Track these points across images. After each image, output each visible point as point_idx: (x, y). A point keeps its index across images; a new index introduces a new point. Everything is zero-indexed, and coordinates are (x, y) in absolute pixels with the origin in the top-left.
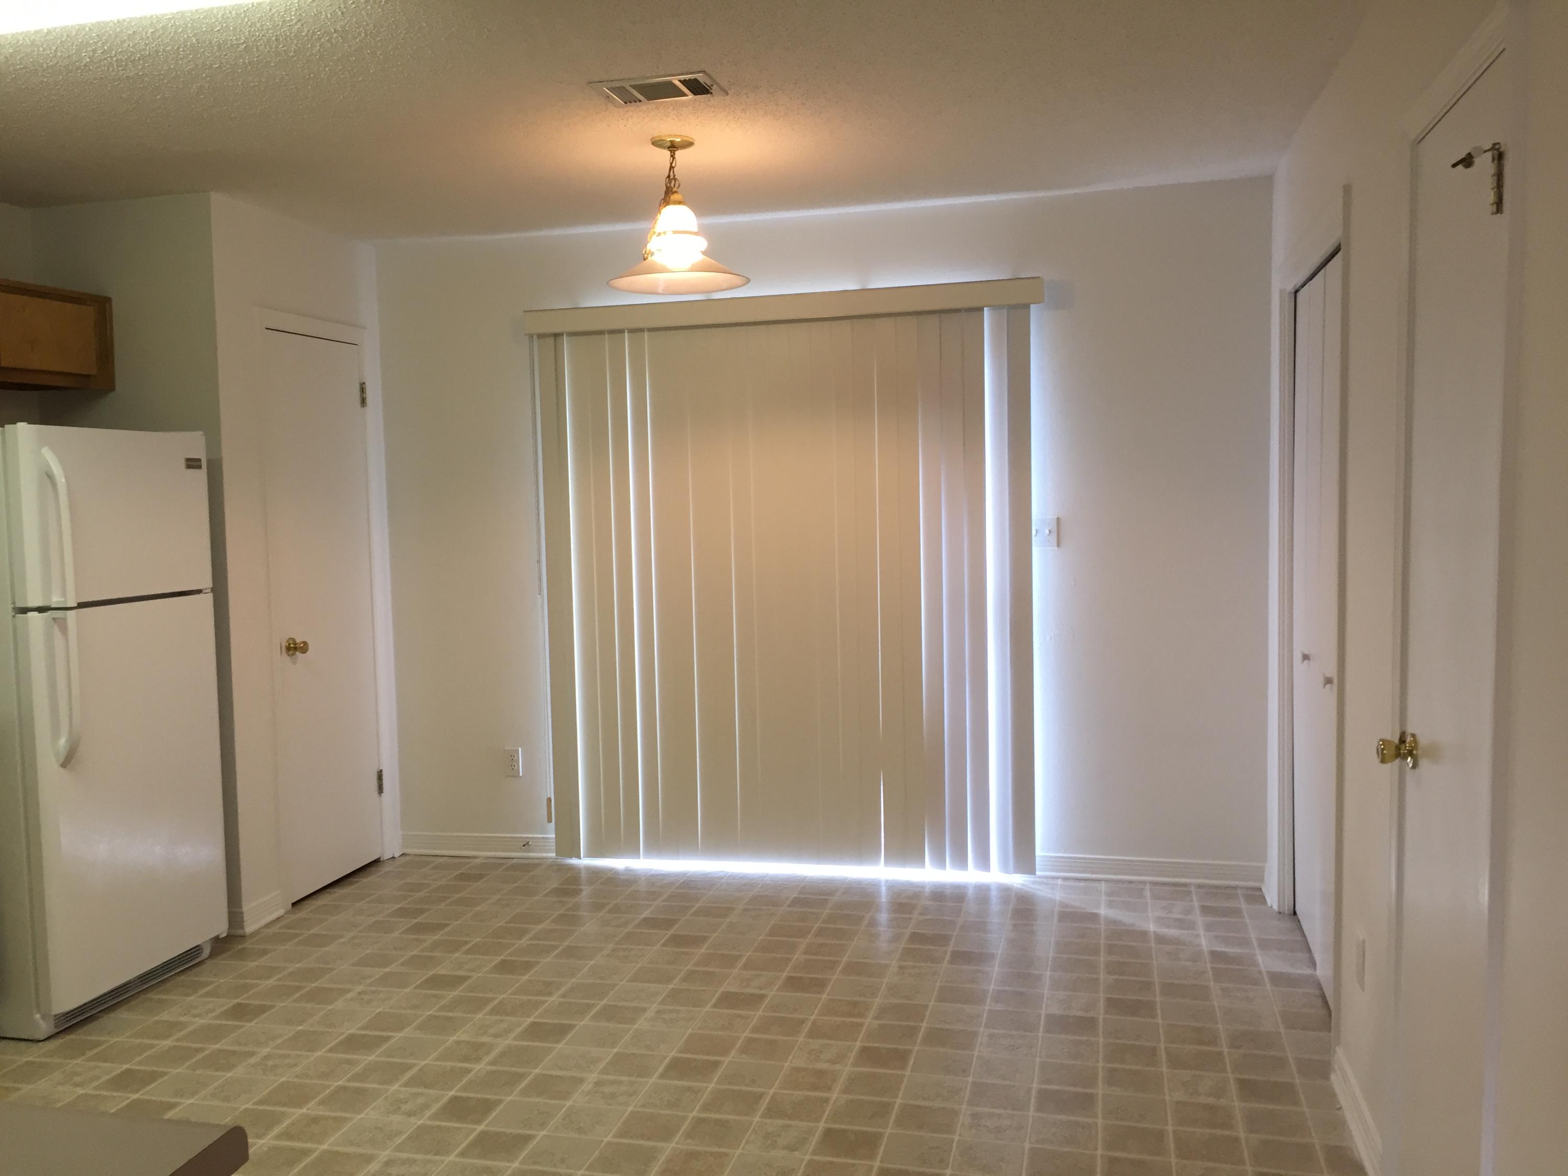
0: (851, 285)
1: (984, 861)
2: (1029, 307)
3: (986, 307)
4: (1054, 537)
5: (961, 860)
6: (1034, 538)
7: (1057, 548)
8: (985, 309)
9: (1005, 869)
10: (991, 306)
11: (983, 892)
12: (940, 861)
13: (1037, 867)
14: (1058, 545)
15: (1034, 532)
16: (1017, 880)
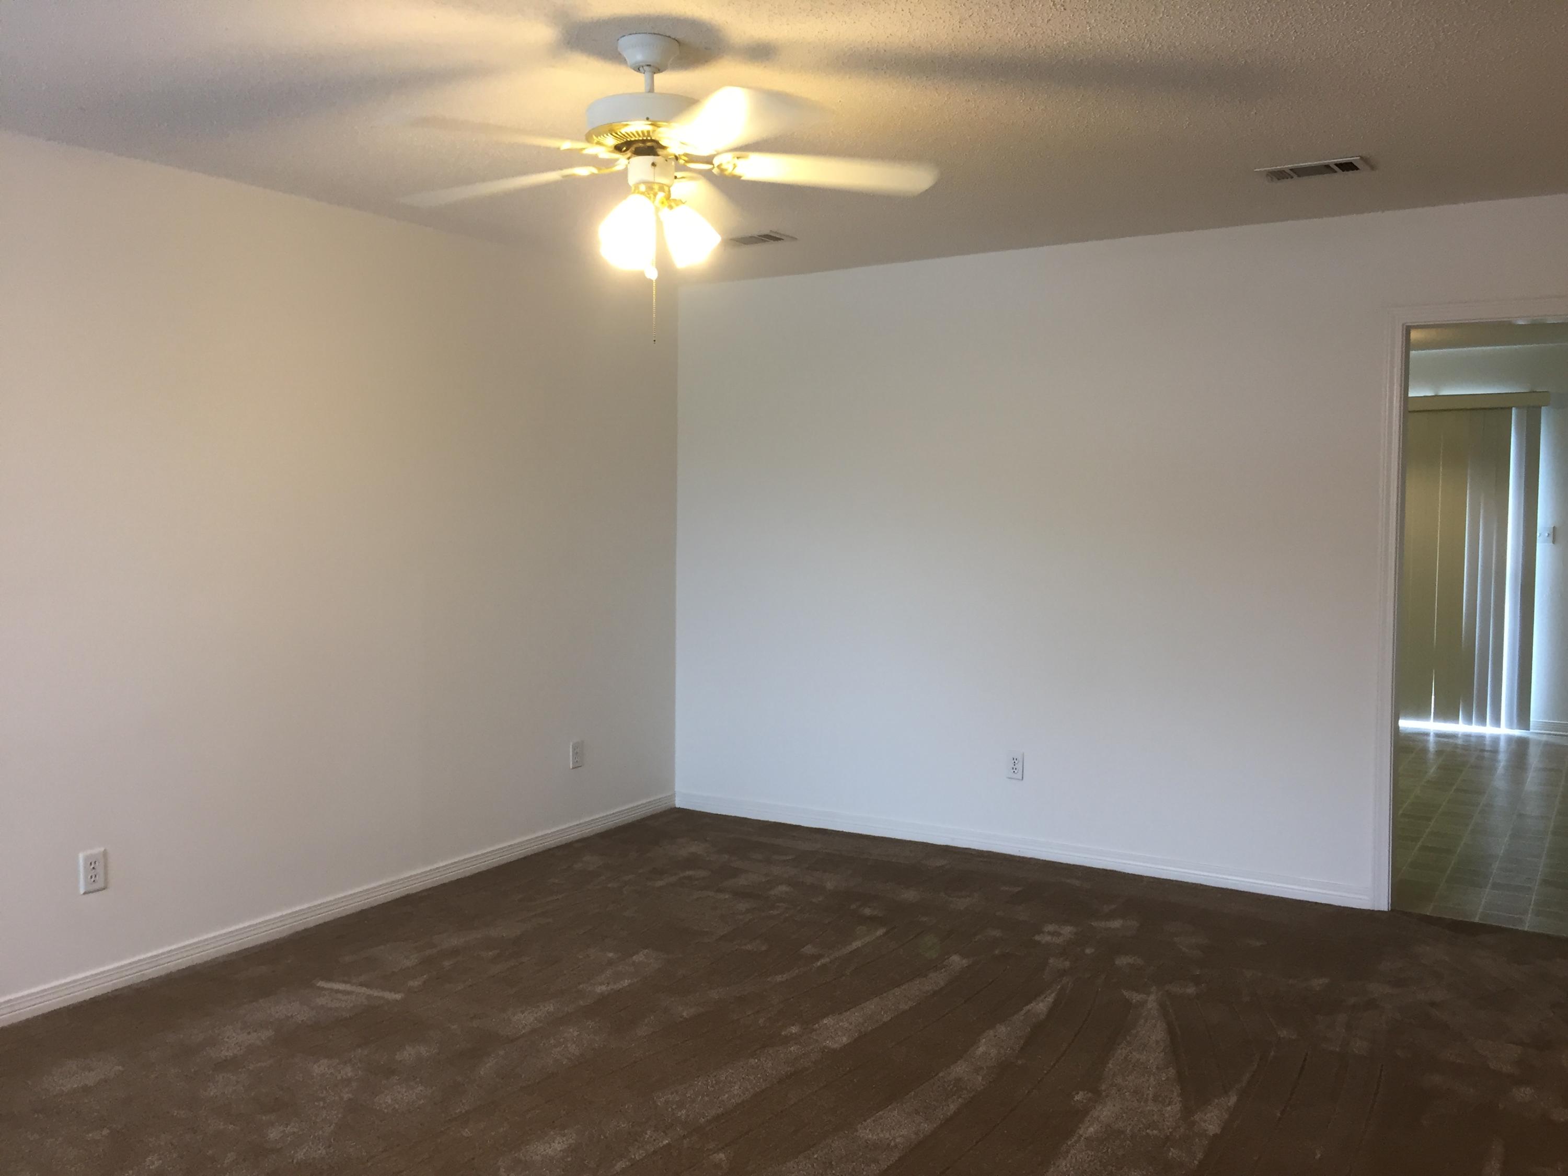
0: (1429, 393)
1: (1497, 721)
2: (1541, 408)
3: (1514, 407)
4: (1551, 539)
5: (1482, 720)
6: (1538, 538)
7: (1552, 544)
8: (1513, 409)
9: (1510, 726)
10: (1517, 407)
11: (1496, 740)
12: (1469, 720)
13: (1531, 727)
14: (1554, 542)
15: (1538, 534)
16: (1518, 732)
